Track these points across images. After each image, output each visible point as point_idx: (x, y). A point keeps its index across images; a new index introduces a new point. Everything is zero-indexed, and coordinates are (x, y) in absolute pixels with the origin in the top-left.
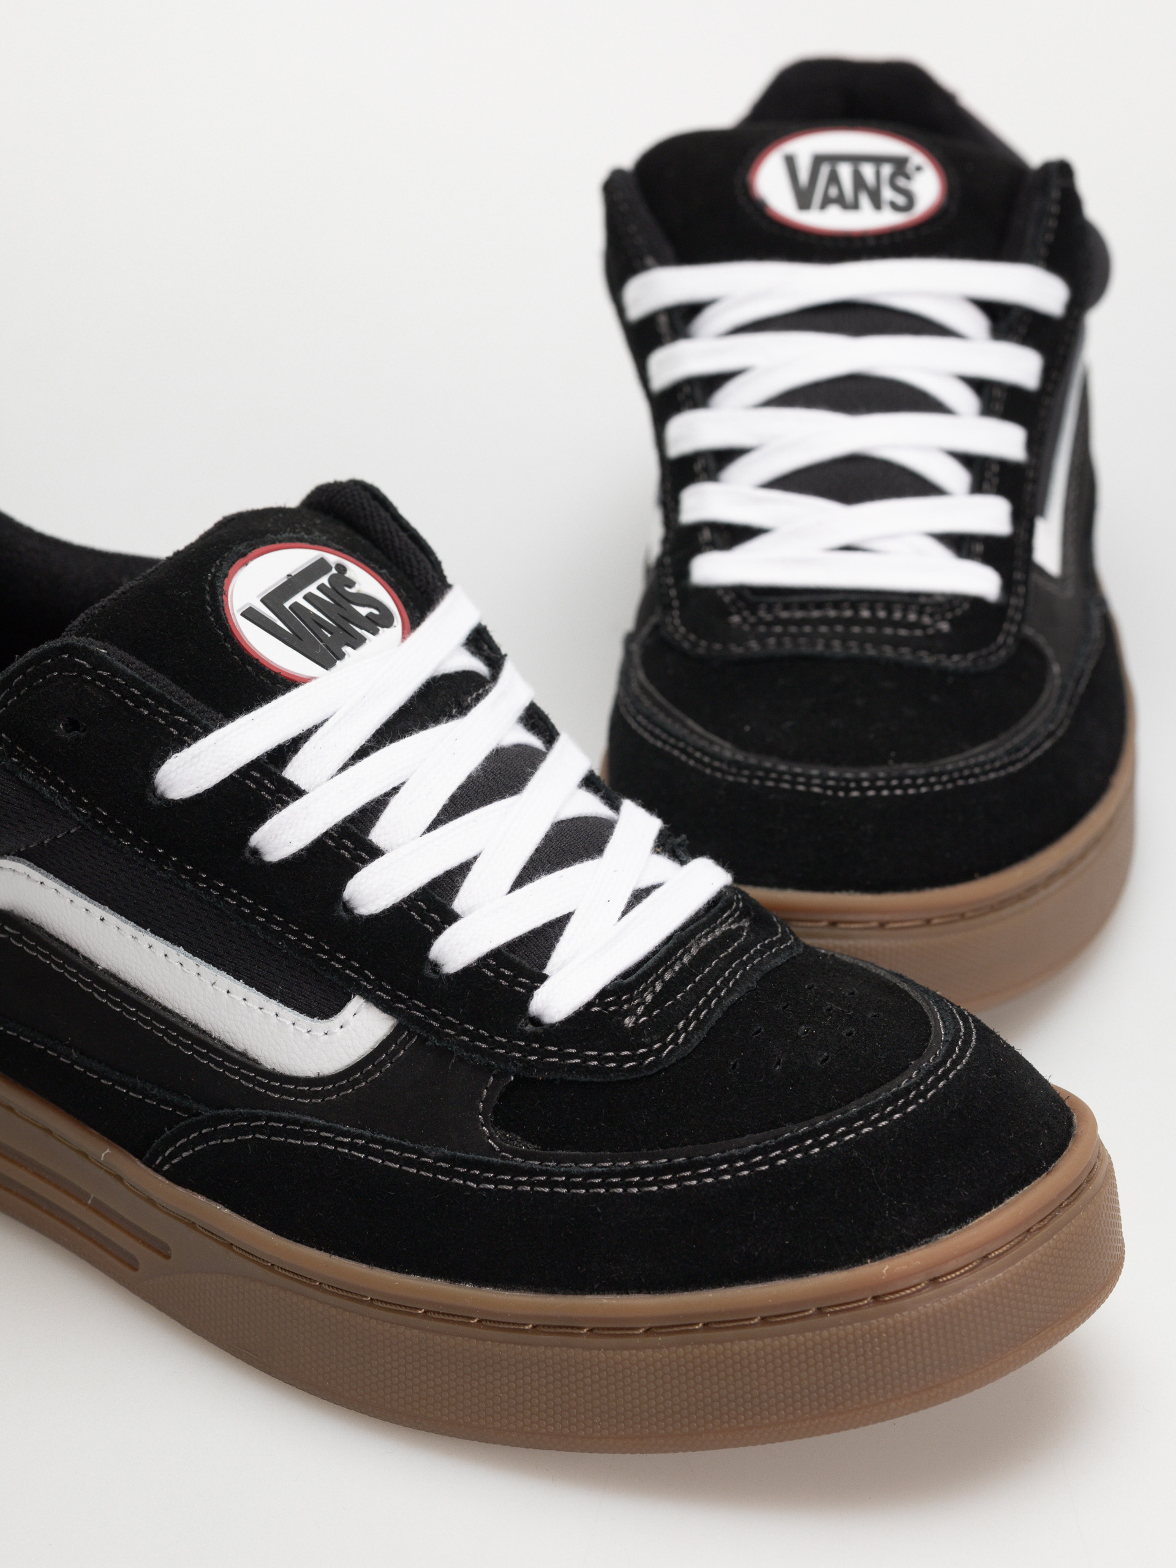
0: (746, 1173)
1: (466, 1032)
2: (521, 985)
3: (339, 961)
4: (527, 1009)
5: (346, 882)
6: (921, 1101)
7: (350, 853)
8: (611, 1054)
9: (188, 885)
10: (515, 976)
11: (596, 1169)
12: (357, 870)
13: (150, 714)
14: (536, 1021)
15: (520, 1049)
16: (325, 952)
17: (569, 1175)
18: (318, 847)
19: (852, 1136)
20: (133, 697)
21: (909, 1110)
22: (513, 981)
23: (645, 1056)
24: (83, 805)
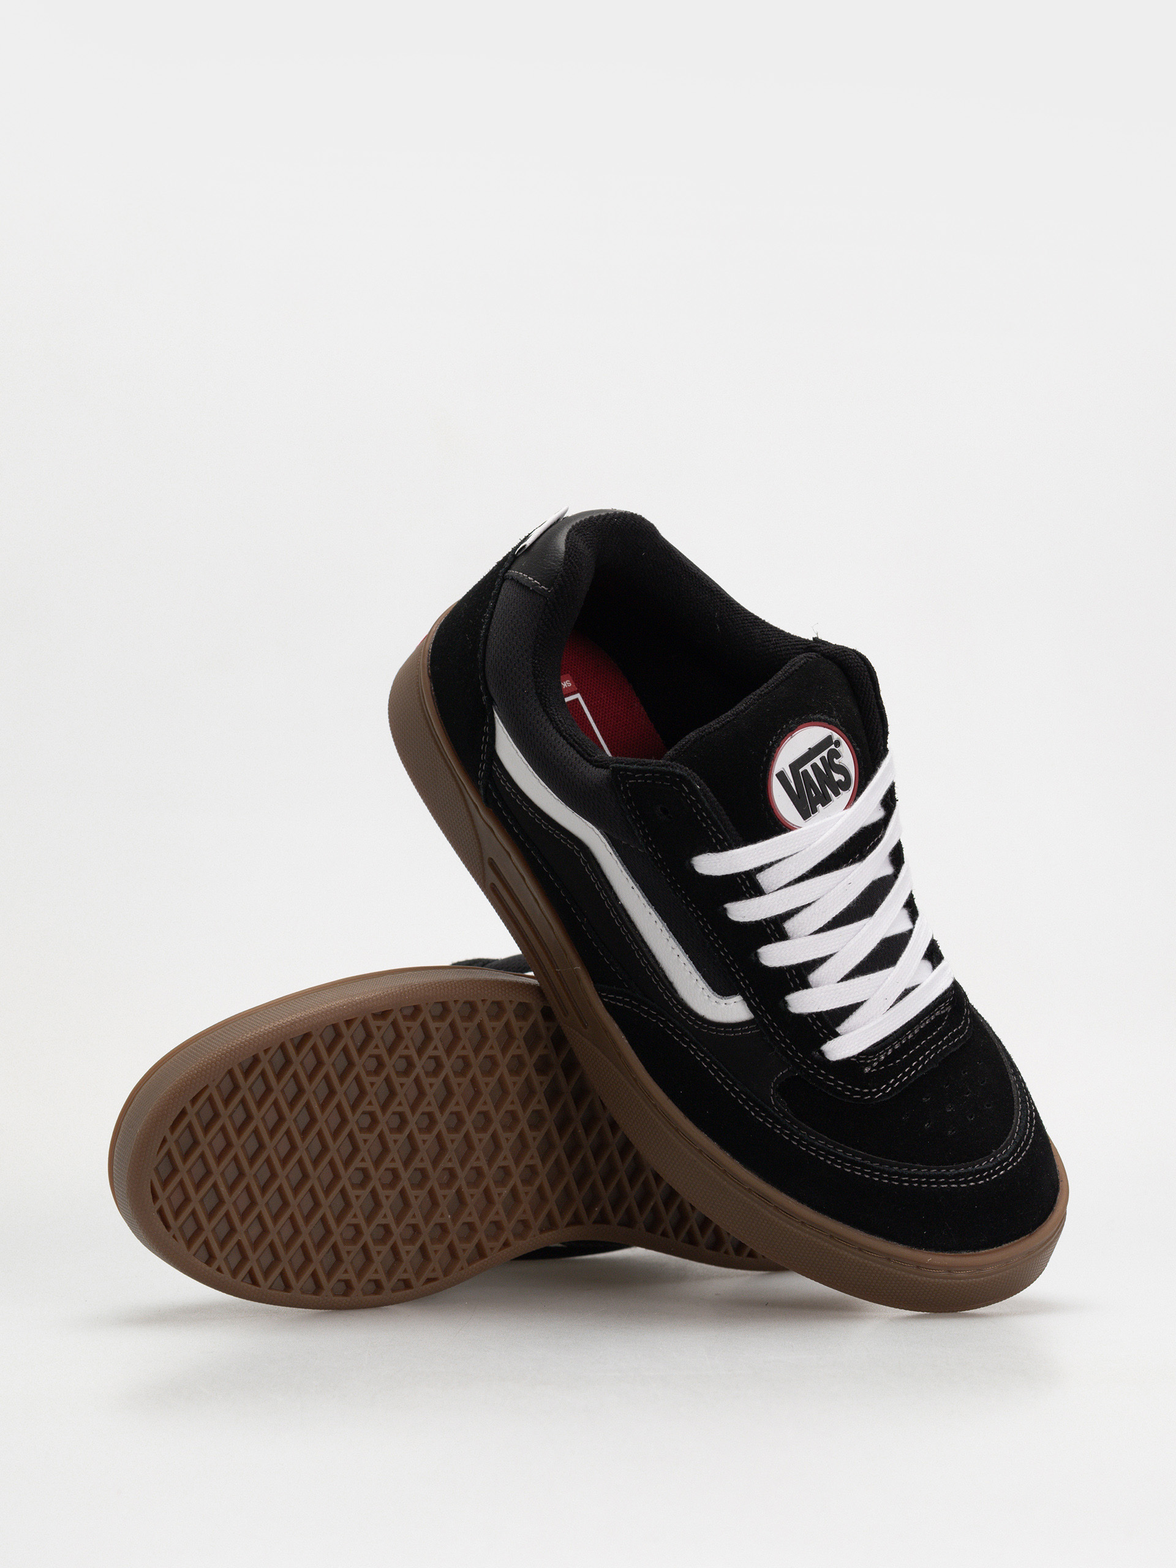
0: (886, 1181)
1: (785, 1043)
2: (823, 1033)
3: (740, 976)
4: (820, 1047)
5: (762, 946)
6: (987, 1180)
7: (771, 931)
8: (850, 1087)
9: (684, 907)
10: (822, 1028)
11: (816, 1143)
12: (770, 942)
13: (706, 827)
14: (822, 1054)
15: (807, 1065)
16: (735, 968)
17: (802, 1138)
18: (758, 924)
19: (946, 1186)
20: (702, 816)
21: (980, 1183)
22: (820, 1029)
23: (866, 1094)
24: (652, 848)
